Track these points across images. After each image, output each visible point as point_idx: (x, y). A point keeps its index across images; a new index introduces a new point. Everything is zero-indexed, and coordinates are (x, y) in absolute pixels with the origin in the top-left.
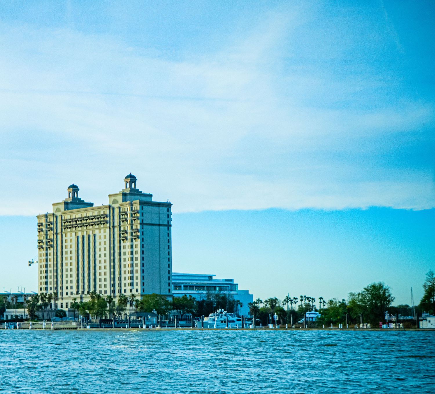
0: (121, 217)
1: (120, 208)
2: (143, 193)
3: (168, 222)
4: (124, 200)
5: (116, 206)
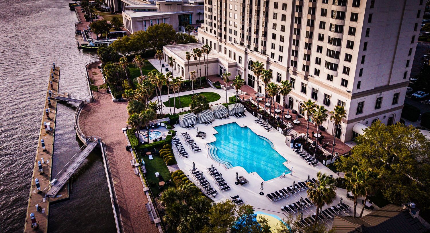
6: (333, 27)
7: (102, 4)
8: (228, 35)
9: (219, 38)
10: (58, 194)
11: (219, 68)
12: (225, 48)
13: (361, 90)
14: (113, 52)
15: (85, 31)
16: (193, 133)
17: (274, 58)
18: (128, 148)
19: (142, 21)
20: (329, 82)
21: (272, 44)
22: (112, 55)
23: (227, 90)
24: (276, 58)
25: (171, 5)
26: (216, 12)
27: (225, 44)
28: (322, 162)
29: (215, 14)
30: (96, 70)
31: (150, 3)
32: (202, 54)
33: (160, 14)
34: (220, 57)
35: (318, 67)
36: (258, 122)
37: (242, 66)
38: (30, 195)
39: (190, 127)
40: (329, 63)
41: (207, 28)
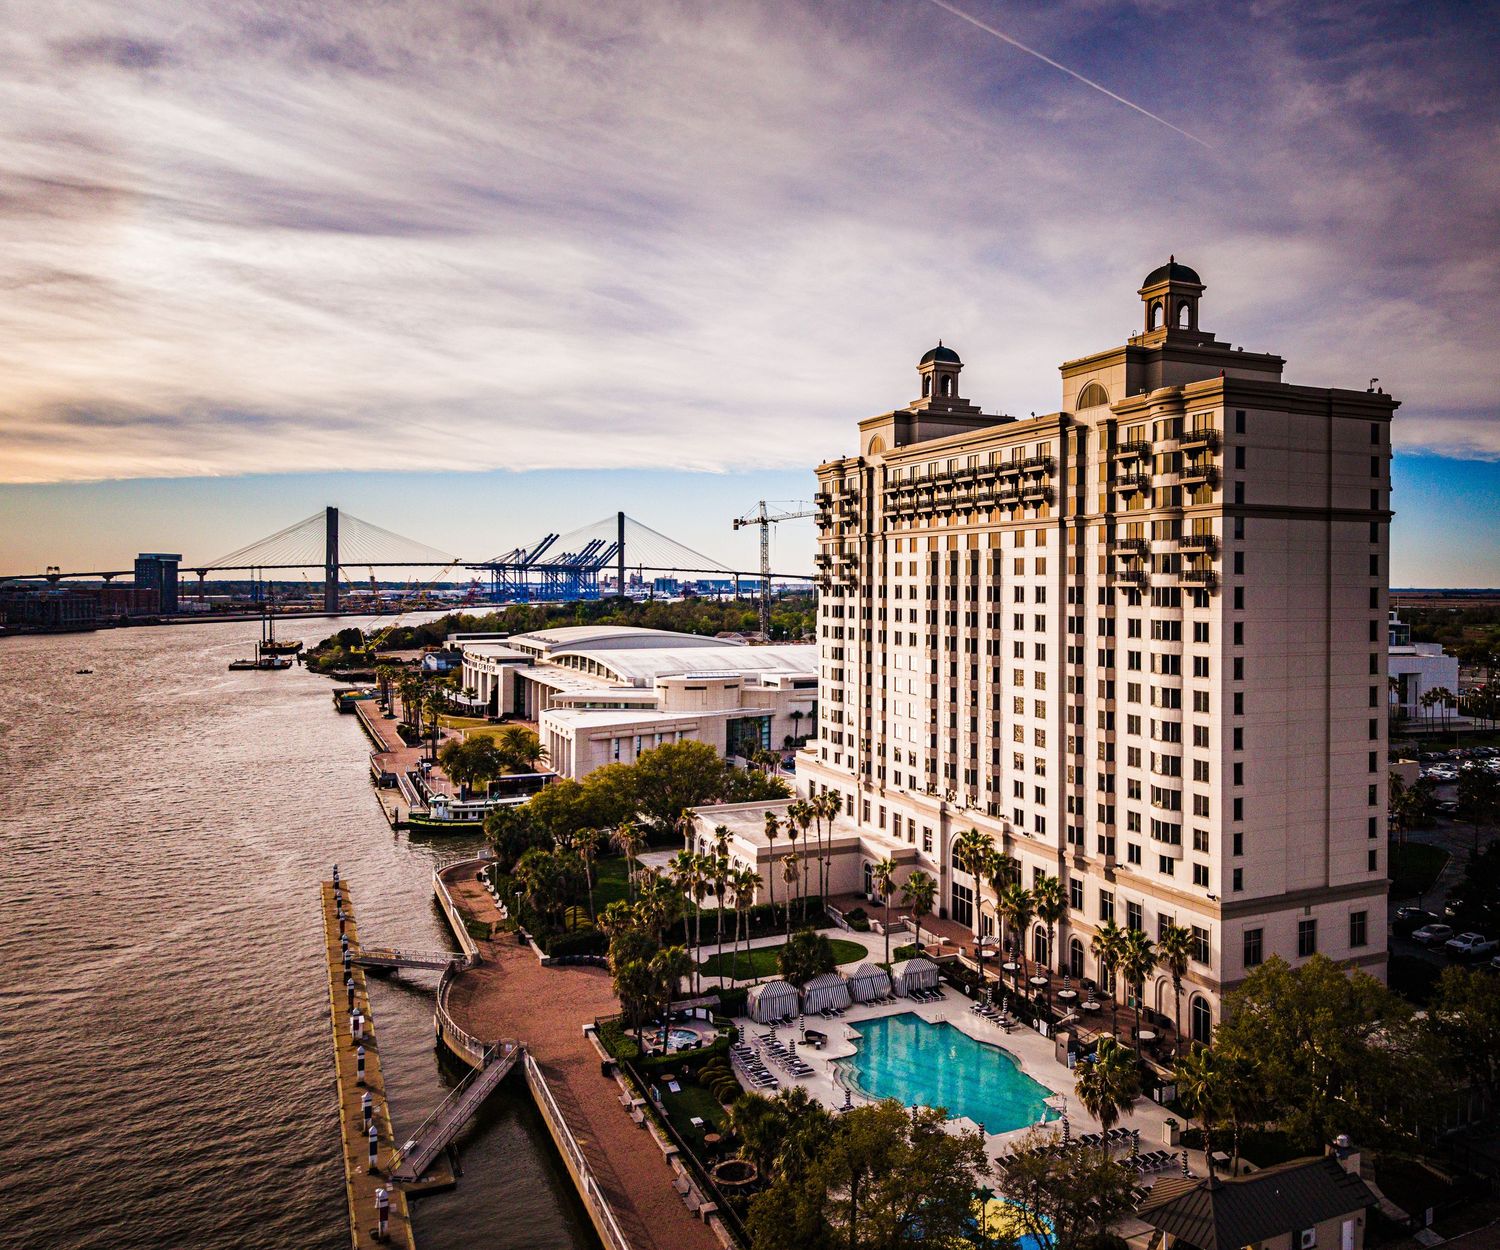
0: (1121, 471)
1: (1112, 425)
2: (1234, 348)
3: (1374, 494)
4: (1138, 383)
5: (1093, 417)
6: (1159, 727)
7: (457, 690)
8: (892, 766)
9: (863, 776)
10: (425, 1173)
11: (862, 872)
12: (882, 809)
13: (1246, 895)
14: (535, 826)
15: (410, 774)
16: (786, 1037)
17: (1022, 824)
18: (607, 1069)
19: (609, 740)
20: (1164, 880)
21: (1016, 783)
22: (531, 836)
23: (886, 934)
24: (1030, 824)
25: (705, 688)
26: (855, 700)
27: (883, 795)
28: (1151, 1096)
29: (852, 709)
30: (472, 885)
31: (631, 685)
32: (814, 820)
33: (666, 717)
34: (867, 837)
35: (1134, 838)
36: (979, 1011)
37: (934, 857)
38: (348, 1177)
39: (780, 1021)
40: (1158, 823)
41: (825, 751)
